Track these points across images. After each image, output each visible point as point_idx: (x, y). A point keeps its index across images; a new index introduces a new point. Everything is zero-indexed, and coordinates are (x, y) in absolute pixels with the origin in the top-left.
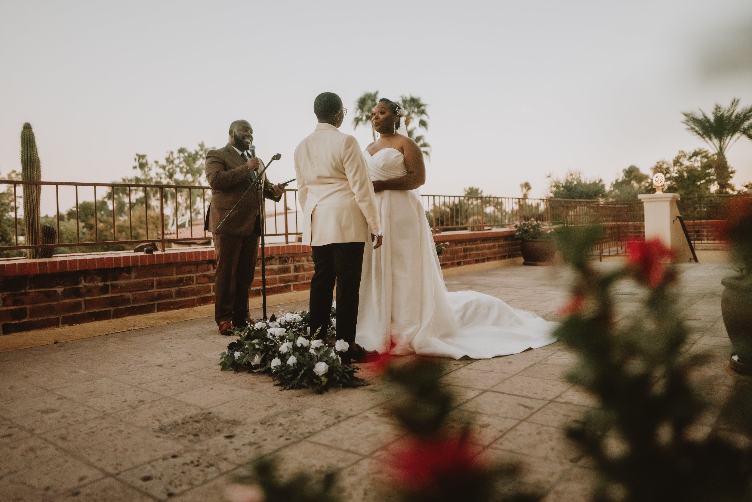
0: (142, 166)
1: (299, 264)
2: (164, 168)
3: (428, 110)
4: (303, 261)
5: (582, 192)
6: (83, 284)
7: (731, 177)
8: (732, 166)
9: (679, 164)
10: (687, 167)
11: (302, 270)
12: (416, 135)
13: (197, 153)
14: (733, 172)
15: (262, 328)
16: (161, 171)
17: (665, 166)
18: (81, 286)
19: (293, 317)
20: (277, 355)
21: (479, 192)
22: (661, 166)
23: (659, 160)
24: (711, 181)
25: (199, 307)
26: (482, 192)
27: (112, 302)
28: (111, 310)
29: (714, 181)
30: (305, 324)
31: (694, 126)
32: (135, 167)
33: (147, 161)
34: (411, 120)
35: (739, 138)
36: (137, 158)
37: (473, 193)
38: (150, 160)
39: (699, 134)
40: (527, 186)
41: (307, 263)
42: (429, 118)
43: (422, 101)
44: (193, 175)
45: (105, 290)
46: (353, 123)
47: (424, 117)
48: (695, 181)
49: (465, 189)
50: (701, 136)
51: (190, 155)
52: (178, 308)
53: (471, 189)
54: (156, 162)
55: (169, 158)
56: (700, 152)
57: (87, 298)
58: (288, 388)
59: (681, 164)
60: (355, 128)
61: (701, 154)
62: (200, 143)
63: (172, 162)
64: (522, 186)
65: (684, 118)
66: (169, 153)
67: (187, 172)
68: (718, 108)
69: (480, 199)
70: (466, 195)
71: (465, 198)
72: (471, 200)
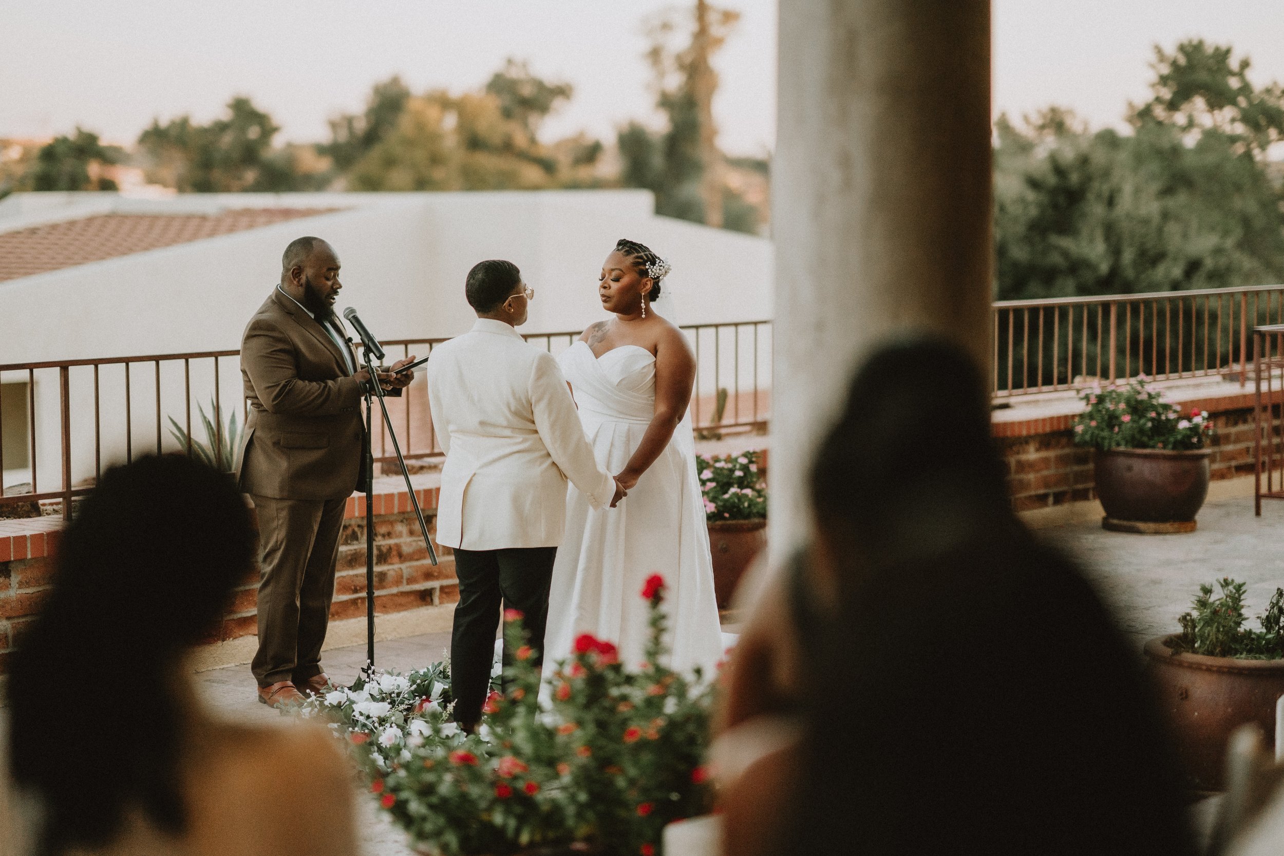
1: (392, 542)
4: (400, 535)
11: (396, 559)
15: (340, 703)
19: (396, 683)
20: (376, 748)
21: (1234, 63)
26: (1245, 64)
30: (420, 697)
37: (1198, 74)
41: (409, 539)
49: (1159, 51)
53: (1192, 50)
69: (1234, 103)
70: (1164, 80)
71: (1158, 100)
72: (1186, 107)
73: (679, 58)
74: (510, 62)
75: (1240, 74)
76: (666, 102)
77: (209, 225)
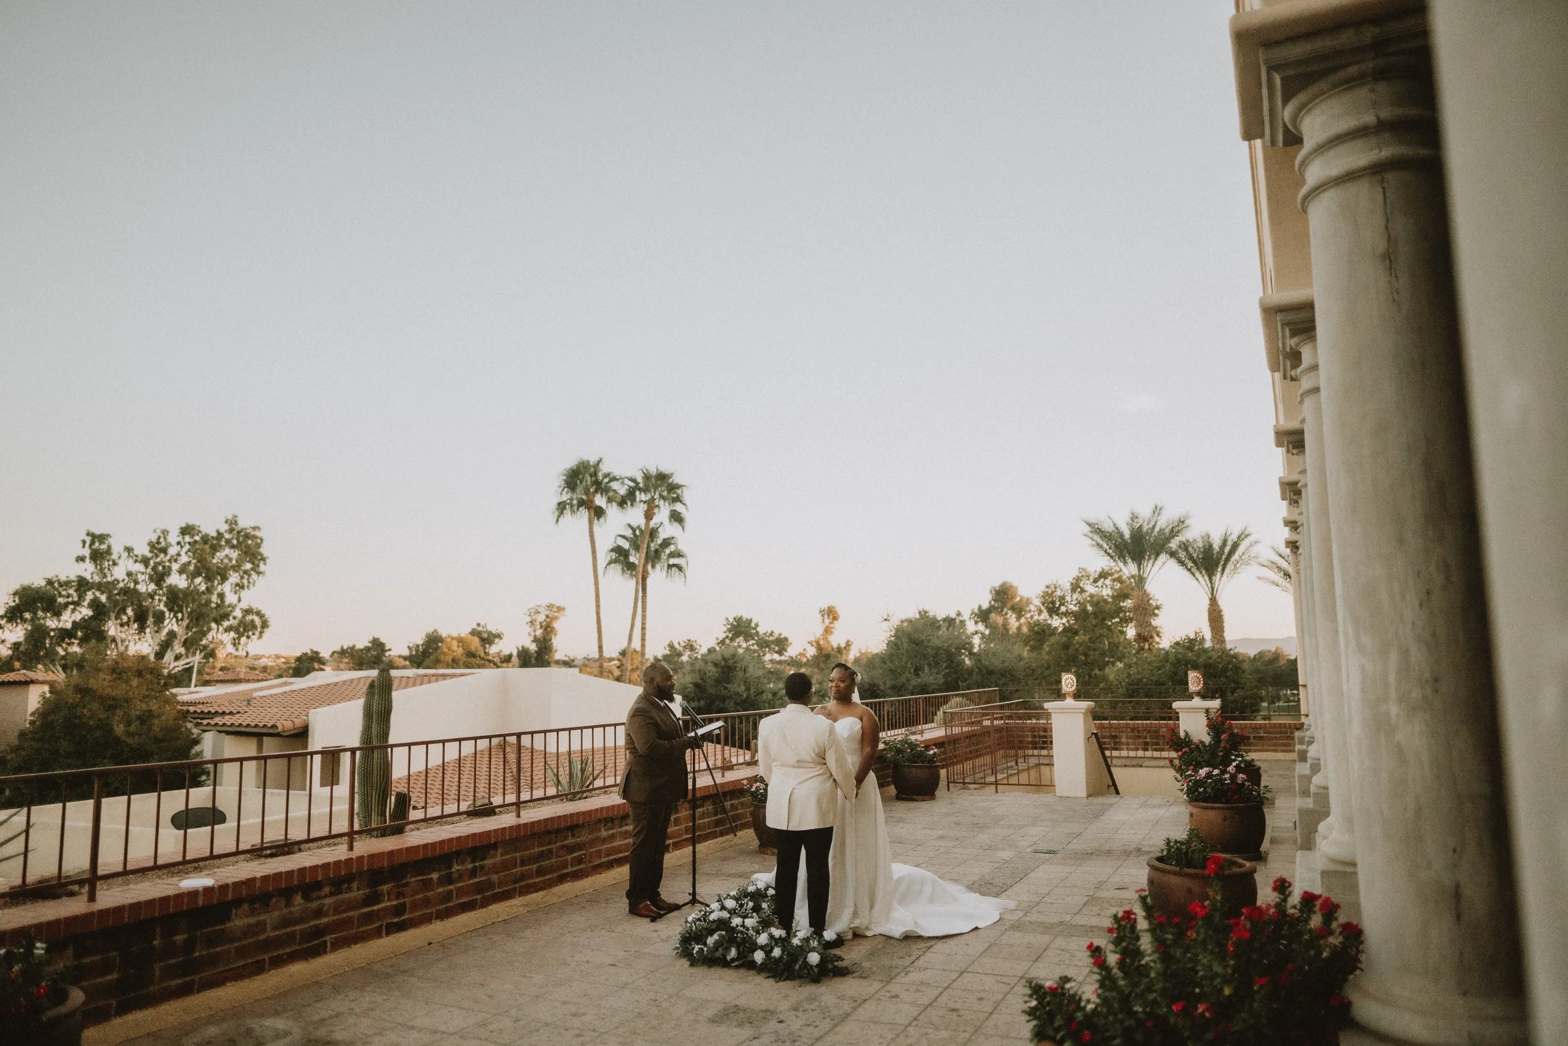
0: (98, 556)
2: (145, 561)
3: (686, 495)
5: (938, 648)
6: (456, 868)
7: (1156, 615)
8: (1156, 597)
9: (1079, 590)
10: (1092, 596)
12: (663, 535)
13: (220, 535)
14: (1158, 608)
16: (140, 567)
17: (1058, 593)
18: (453, 870)
20: (756, 947)
21: (753, 625)
22: (1053, 592)
23: (1049, 582)
24: (1126, 621)
25: (556, 888)
26: (757, 625)
27: (479, 888)
28: (477, 899)
29: (1131, 620)
31: (1101, 542)
32: (81, 559)
33: (109, 547)
34: (656, 511)
35: (1164, 564)
36: (88, 539)
37: (741, 628)
38: (117, 546)
39: (1109, 554)
40: (831, 613)
42: (687, 508)
43: (677, 479)
44: (209, 579)
45: (473, 873)
46: (554, 513)
47: (678, 507)
48: (1104, 619)
50: (1112, 557)
51: (205, 539)
52: (536, 891)
53: (739, 620)
54: (129, 550)
55: (158, 543)
56: (1110, 572)
57: (459, 885)
58: (782, 979)
59: (1083, 591)
60: (557, 521)
61: (1111, 574)
62: (230, 517)
63: (164, 551)
64: (822, 613)
65: (1087, 529)
66: (159, 533)
67: (197, 573)
68: (1134, 517)
69: (753, 639)
70: (730, 630)
71: (727, 637)
72: (737, 640)
73: (541, 623)
74: (479, 625)
75: (755, 629)
76: (536, 640)
77: (411, 681)
